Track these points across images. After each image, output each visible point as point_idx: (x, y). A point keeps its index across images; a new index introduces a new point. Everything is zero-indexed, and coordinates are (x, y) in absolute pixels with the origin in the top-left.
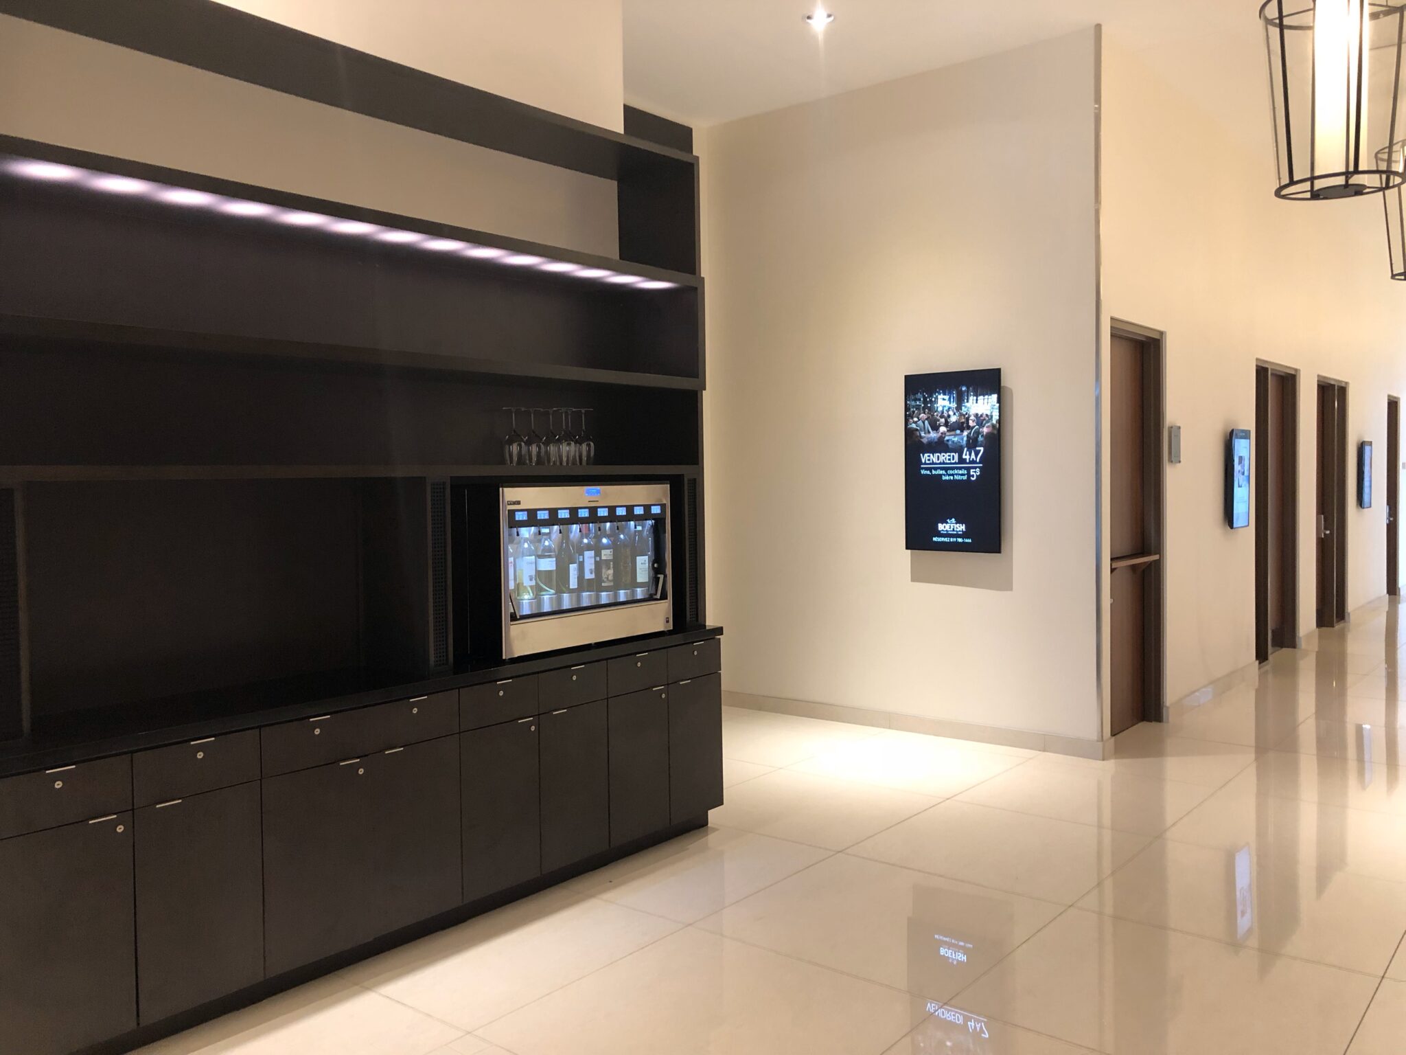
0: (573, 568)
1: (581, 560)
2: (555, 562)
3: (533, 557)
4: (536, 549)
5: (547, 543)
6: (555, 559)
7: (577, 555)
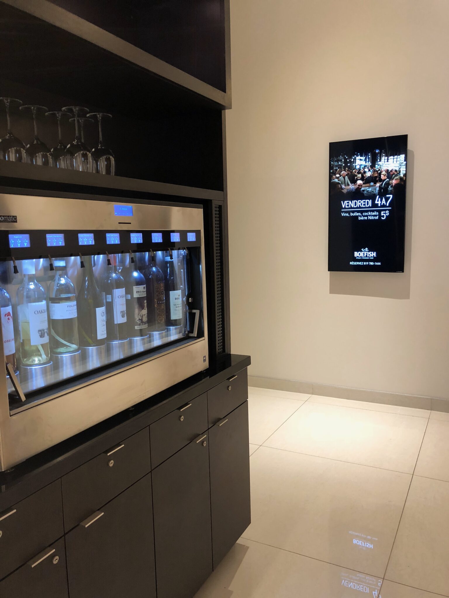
0: (100, 312)
1: (109, 300)
2: (75, 307)
3: (44, 302)
4: (48, 289)
5: (63, 281)
6: (75, 303)
7: (104, 293)
